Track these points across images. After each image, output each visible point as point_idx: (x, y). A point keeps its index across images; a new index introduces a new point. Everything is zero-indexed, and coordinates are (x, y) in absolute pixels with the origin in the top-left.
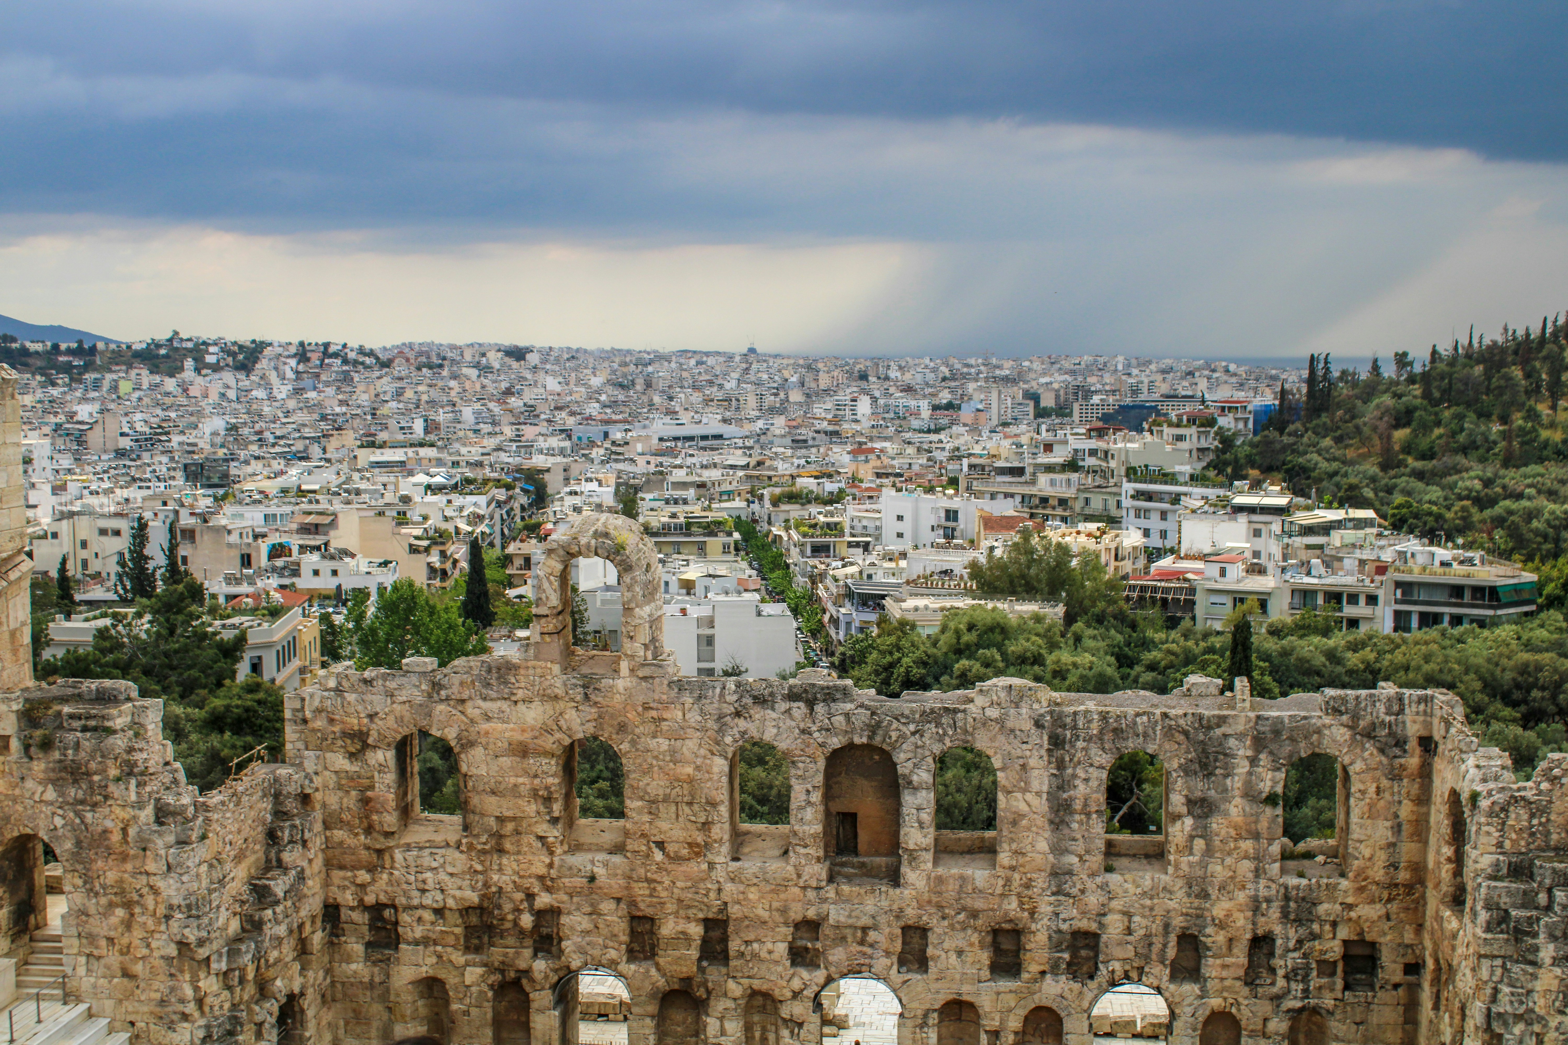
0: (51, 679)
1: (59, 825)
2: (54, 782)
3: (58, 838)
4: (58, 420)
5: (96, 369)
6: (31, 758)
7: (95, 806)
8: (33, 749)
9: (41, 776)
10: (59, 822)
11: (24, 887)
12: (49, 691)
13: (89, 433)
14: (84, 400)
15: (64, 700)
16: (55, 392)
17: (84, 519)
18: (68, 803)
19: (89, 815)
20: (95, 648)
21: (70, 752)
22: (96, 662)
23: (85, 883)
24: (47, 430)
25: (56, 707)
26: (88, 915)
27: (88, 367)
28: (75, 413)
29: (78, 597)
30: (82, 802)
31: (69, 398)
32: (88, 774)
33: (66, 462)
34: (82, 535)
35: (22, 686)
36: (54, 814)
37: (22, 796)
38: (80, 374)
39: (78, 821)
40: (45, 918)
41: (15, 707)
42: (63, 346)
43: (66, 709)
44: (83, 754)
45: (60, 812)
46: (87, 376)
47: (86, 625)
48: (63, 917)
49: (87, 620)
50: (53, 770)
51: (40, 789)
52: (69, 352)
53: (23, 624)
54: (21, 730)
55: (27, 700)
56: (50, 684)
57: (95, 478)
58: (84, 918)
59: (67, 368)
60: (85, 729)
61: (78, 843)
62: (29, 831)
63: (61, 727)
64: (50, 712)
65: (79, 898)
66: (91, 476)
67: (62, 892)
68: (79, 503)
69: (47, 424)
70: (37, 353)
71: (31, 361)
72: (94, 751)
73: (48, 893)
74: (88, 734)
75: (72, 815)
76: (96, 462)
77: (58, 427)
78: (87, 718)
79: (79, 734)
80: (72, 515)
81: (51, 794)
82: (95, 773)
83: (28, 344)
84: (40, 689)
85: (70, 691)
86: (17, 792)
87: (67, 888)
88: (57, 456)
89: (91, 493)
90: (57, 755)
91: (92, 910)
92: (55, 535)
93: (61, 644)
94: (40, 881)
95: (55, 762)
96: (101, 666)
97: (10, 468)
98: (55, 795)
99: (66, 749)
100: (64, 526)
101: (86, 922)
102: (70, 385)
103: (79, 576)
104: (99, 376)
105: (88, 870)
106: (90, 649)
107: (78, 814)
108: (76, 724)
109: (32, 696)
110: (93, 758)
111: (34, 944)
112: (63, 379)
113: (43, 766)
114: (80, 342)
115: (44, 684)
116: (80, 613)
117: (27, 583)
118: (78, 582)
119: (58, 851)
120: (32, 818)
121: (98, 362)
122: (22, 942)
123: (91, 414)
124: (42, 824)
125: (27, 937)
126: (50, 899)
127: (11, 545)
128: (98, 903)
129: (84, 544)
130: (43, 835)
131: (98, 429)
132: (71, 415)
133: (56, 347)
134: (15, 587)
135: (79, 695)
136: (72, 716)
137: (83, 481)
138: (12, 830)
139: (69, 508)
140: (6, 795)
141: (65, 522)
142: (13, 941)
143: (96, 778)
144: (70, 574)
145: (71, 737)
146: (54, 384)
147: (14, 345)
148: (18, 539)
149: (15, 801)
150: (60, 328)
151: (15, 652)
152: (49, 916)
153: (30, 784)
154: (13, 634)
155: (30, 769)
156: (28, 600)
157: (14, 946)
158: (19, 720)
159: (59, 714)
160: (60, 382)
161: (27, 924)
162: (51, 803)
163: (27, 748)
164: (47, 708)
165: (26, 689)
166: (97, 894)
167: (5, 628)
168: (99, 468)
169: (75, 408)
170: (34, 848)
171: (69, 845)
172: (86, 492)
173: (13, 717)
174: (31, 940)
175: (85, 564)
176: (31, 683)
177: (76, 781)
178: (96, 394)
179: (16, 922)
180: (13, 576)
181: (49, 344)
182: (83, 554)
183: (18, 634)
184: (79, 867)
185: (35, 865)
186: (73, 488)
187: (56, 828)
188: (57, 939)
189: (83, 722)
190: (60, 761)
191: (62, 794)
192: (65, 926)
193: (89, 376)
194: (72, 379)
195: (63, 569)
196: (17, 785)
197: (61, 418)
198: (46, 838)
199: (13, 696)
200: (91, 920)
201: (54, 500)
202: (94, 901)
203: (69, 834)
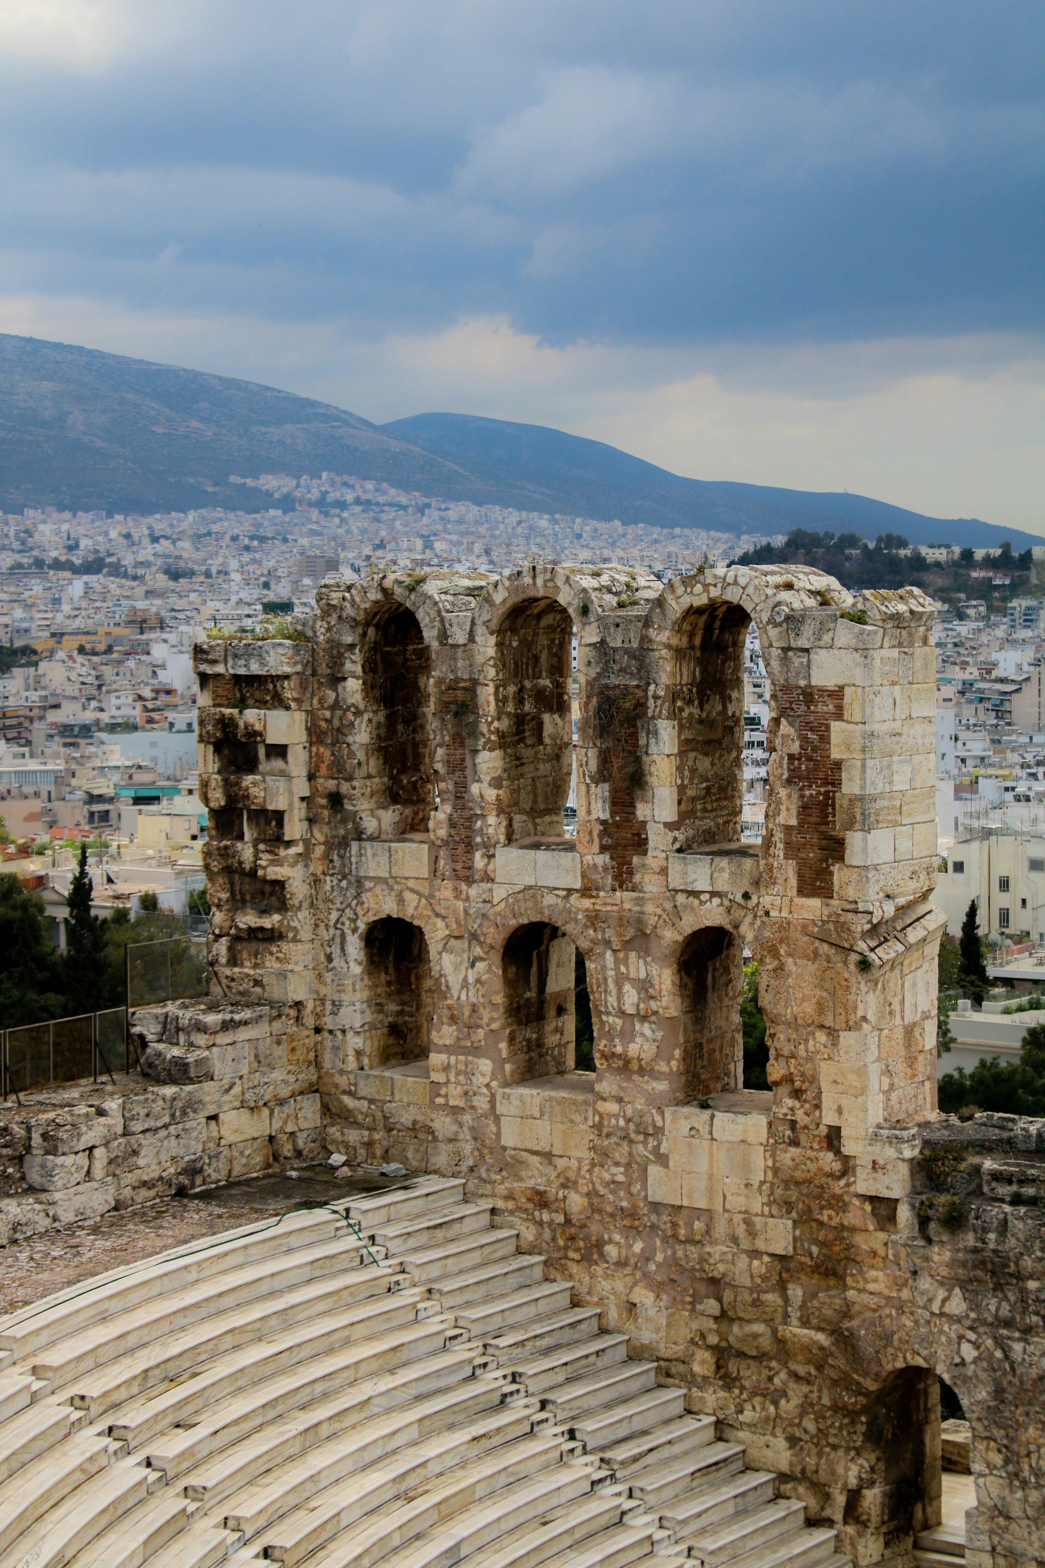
0: (965, 1111)
1: (969, 1359)
2: (964, 1284)
3: (966, 1379)
4: (966, 676)
5: (1030, 593)
6: (929, 1241)
7: (1027, 1331)
8: (933, 1226)
9: (944, 1271)
10: (968, 1352)
11: (908, 1455)
12: (961, 1131)
13: (1015, 696)
14: (1009, 642)
15: (985, 1148)
16: (963, 629)
17: (1006, 842)
18: (985, 1323)
19: (1018, 1347)
20: (1024, 1060)
21: (992, 1236)
22: (1026, 1085)
23: (1007, 1461)
24: (949, 691)
25: (975, 1160)
26: (1008, 1518)
27: (1017, 588)
28: (995, 665)
29: (992, 972)
30: (1008, 1323)
31: (984, 639)
32: (1019, 1276)
33: (978, 745)
34: (1001, 869)
35: (919, 1119)
36: (961, 1337)
37: (913, 1302)
38: (1004, 600)
39: (999, 1354)
40: (938, 1513)
41: (908, 1153)
42: (979, 554)
43: (988, 1164)
44: (1012, 1242)
45: (972, 1336)
46: (1014, 603)
47: (1006, 1019)
48: (968, 1514)
49: (1007, 1011)
50: (964, 1264)
51: (942, 1294)
52: (990, 563)
53: (926, 1016)
54: (915, 1192)
55: (926, 1143)
56: (963, 1119)
57: (1023, 773)
58: (1001, 1521)
59: (984, 590)
60: (1017, 1200)
61: (999, 1392)
62: (921, 1362)
63: (978, 1193)
64: (963, 1166)
65: (995, 1486)
66: (1017, 771)
67: (968, 1472)
68: (997, 814)
69: (950, 682)
70: (938, 564)
71: (927, 577)
72: (1030, 1239)
73: (946, 1470)
74: (1023, 1210)
75: (989, 1342)
76: (1023, 746)
77: (966, 687)
78: (1021, 1182)
79: (1007, 1208)
80: (987, 833)
81: (957, 1305)
82: (1031, 1277)
83: (924, 551)
84: (948, 1126)
85: (994, 1134)
86: (905, 1294)
87: (976, 1467)
88: (963, 735)
89: (1018, 799)
90: (970, 1239)
91: (1016, 1511)
92: (959, 867)
93: (969, 1049)
94: (933, 1449)
95: (966, 1250)
96: (1034, 1093)
97: (916, 759)
98: (964, 1306)
99: (985, 1231)
100: (973, 854)
101: (1006, 1529)
102: (987, 618)
103: (994, 936)
104: (1032, 603)
105: (1012, 1440)
106: (1016, 1061)
107: (999, 1342)
108: (1004, 1190)
109: (936, 1136)
110: (1029, 1251)
111: (919, 1554)
112: (976, 608)
113: (947, 1255)
114: (1006, 547)
115: (954, 1119)
116: (995, 998)
117: (933, 949)
118: (993, 946)
119: (965, 1402)
120: (927, 1341)
121: (1034, 581)
122: (902, 1548)
123: (1019, 667)
124: (941, 1354)
125: (910, 1541)
126: (948, 1481)
127: (913, 885)
128: (1025, 1500)
129: (1004, 884)
130: (941, 1369)
131: (1030, 690)
132: (988, 669)
133: (967, 555)
134: (916, 955)
135: (1010, 1141)
136: (996, 1177)
137: (1005, 778)
138: (895, 1359)
139: (983, 822)
140: (888, 1298)
141: (975, 845)
142: (887, 1544)
143: (1032, 1285)
144: (980, 932)
145: (994, 1212)
146: (961, 616)
147: (902, 552)
148: (923, 876)
149: (901, 1310)
150: (975, 523)
151: (911, 1061)
152: (944, 1510)
153: (925, 1283)
154: (909, 1031)
155: (927, 1259)
156: (933, 977)
157: (888, 1553)
158: (912, 1174)
159: (977, 1170)
160: (971, 612)
161: (910, 1517)
162: (958, 1320)
163: (923, 1222)
164: (959, 1159)
165: (925, 1125)
166: (1024, 1484)
167: (898, 1021)
168: (1029, 758)
169: (994, 657)
170: (926, 1392)
171: (983, 1394)
172: (1009, 796)
173: (904, 1170)
174: (916, 1546)
175: (1005, 917)
176: (933, 1115)
177: (998, 1287)
178: (1027, 634)
179: (893, 1515)
180: (914, 935)
181: (957, 550)
182: (1002, 900)
183: (917, 1033)
184: (998, 1433)
185: (926, 1421)
186: (988, 788)
187: (963, 1363)
188: (957, 1550)
189: (1014, 1188)
190: (975, 1251)
191: (975, 1306)
192: (972, 1531)
193: (1019, 604)
194: (990, 608)
195: (970, 925)
196: (905, 1284)
197: (971, 673)
198: (946, 1377)
199: (905, 1134)
200: (1014, 1526)
201: (958, 808)
202: (1019, 1494)
203: (983, 1376)
